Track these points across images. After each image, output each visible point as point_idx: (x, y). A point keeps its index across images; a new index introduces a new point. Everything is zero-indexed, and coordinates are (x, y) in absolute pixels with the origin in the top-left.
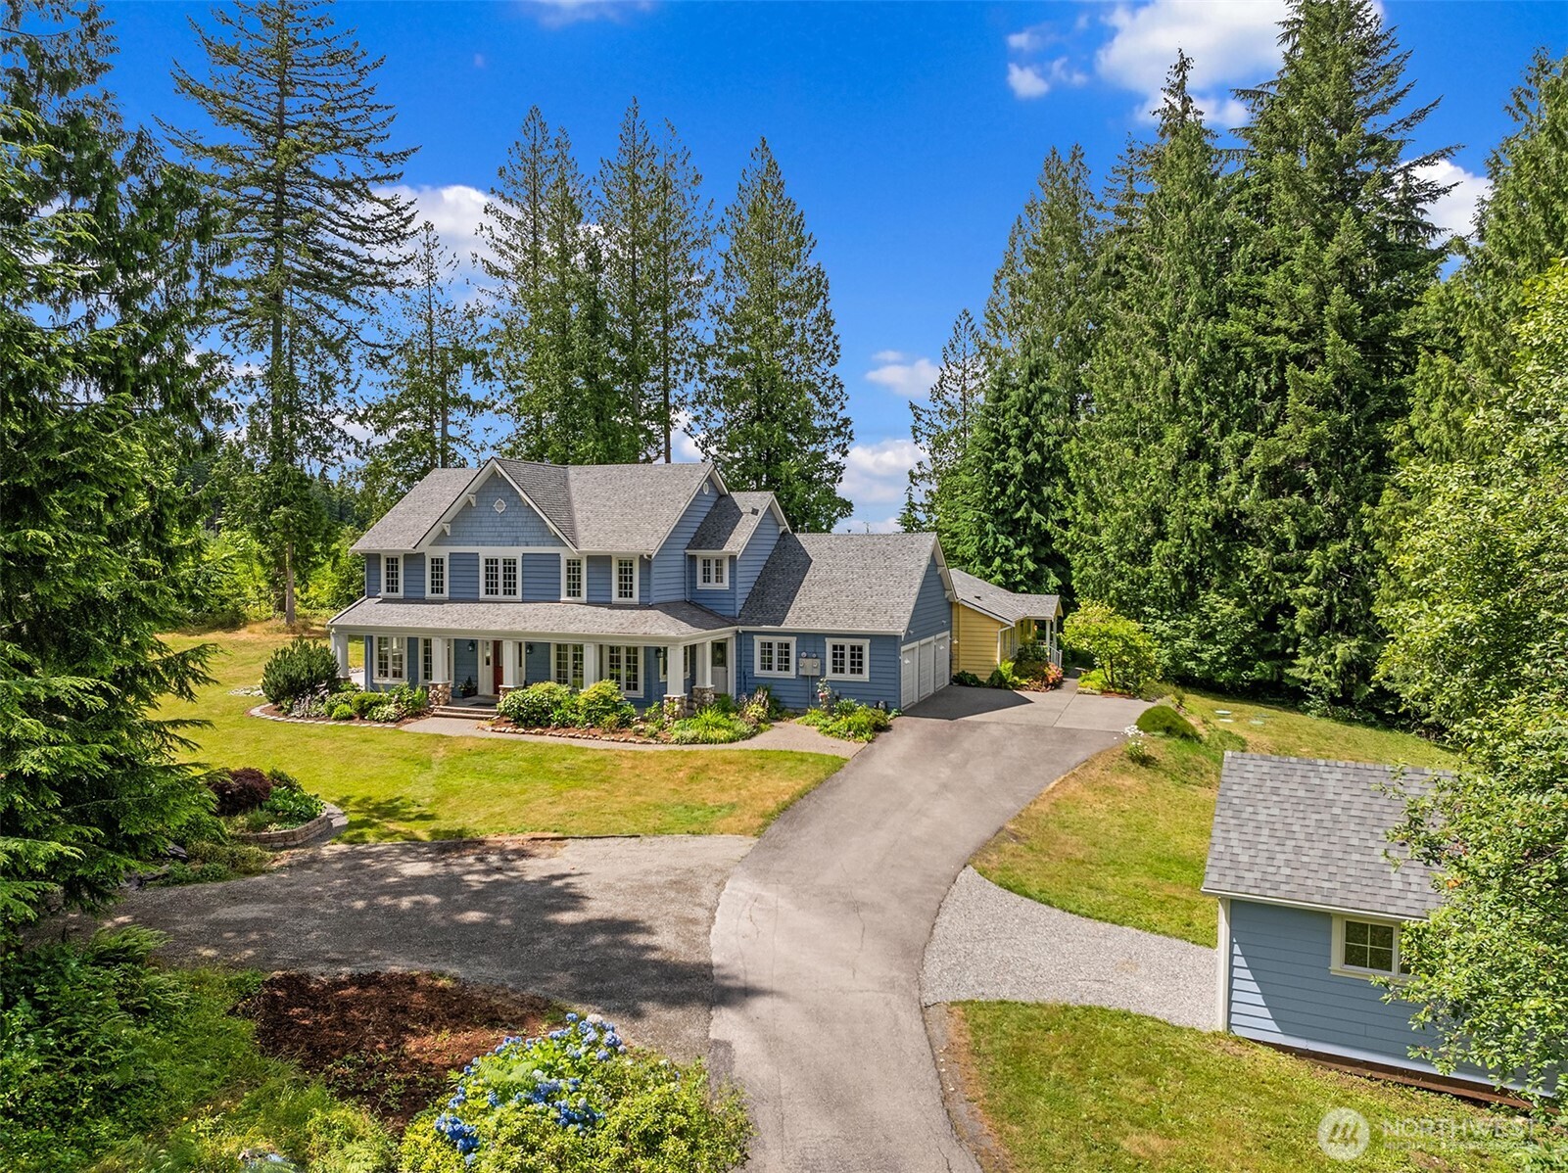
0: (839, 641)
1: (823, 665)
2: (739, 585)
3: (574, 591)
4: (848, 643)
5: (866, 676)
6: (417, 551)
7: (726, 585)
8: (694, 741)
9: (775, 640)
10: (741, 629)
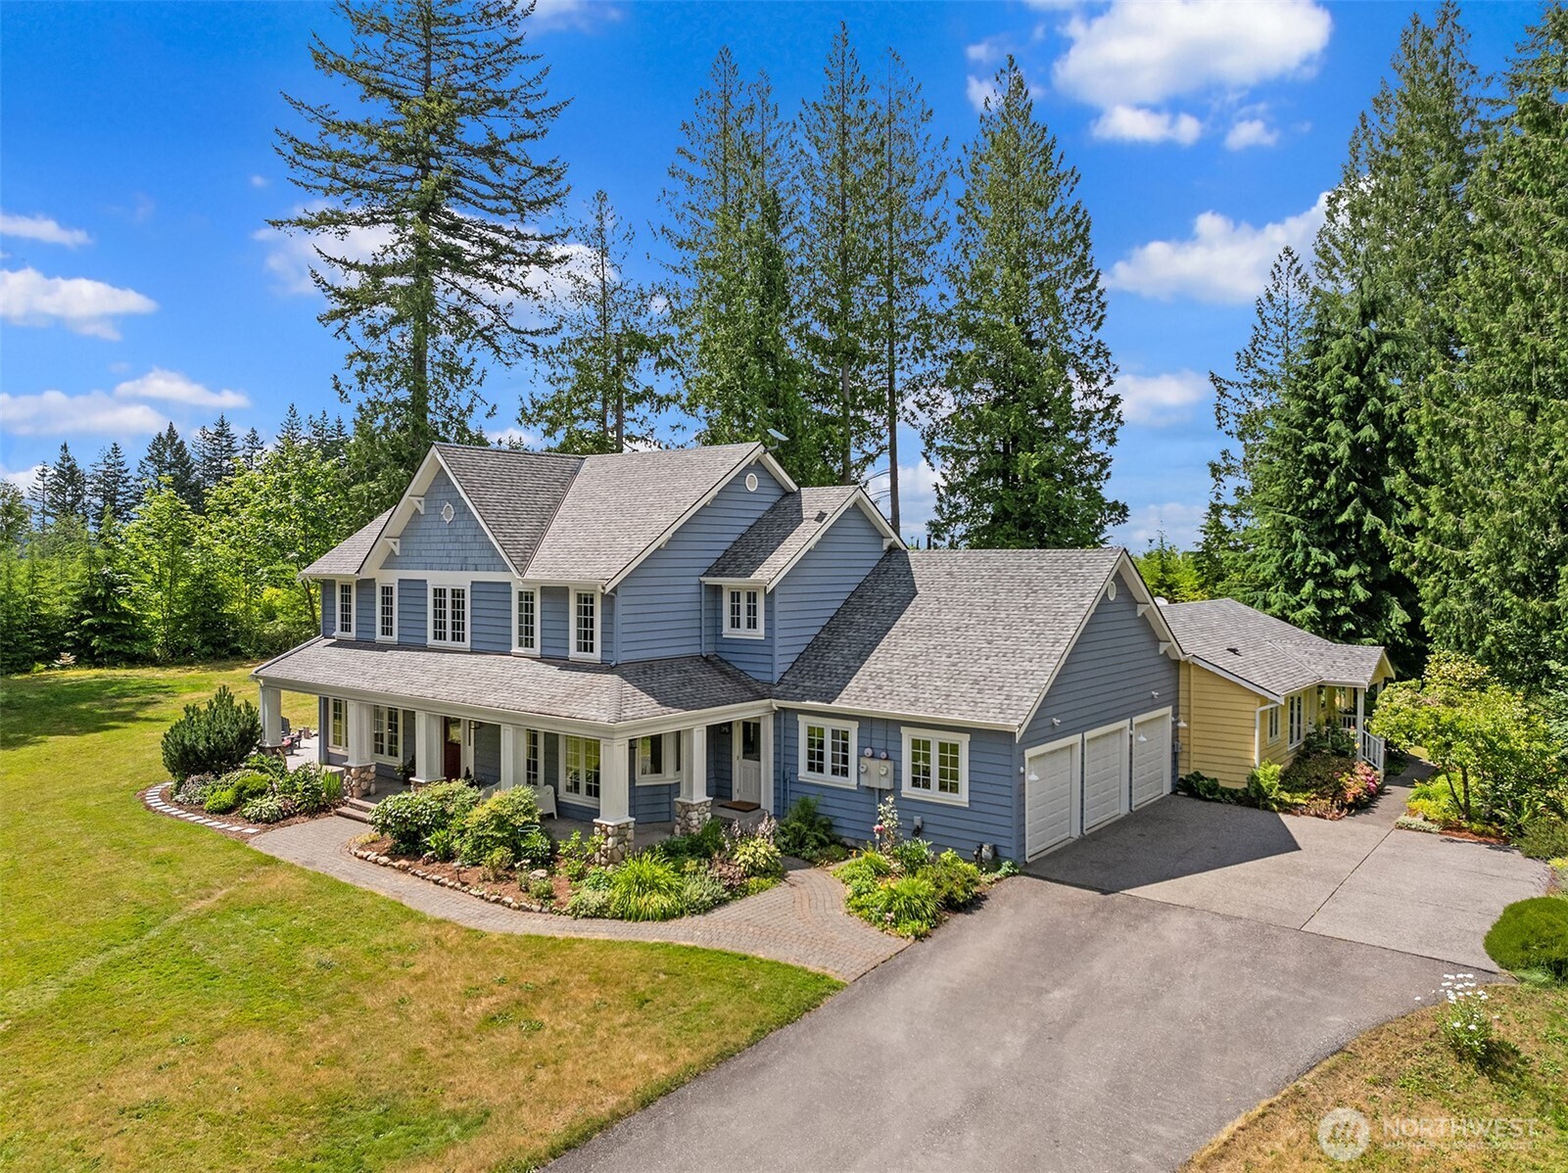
0: (923, 734)
1: (897, 771)
2: (778, 634)
3: (527, 642)
4: (935, 738)
5: (962, 798)
7: (760, 633)
8: (600, 913)
9: (829, 725)
10: (776, 704)
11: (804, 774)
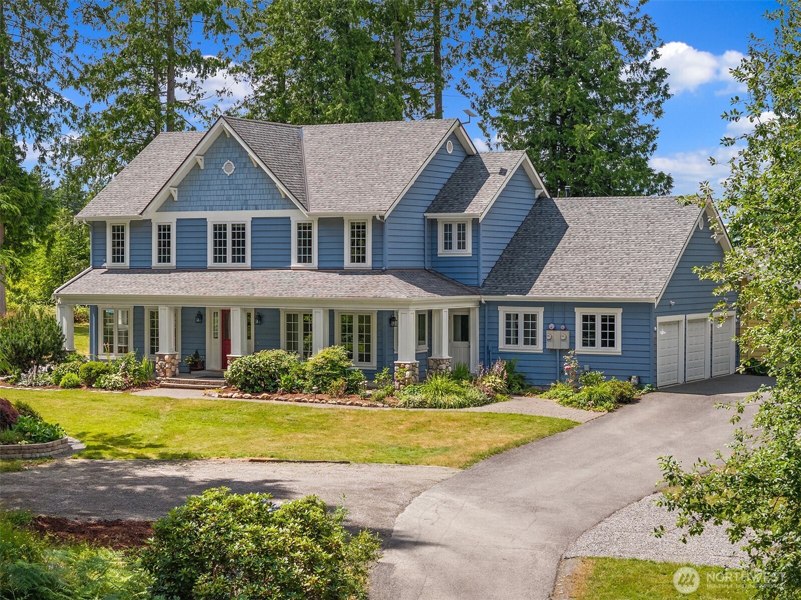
0: (589, 311)
1: (572, 337)
2: (482, 252)
3: (305, 257)
4: (598, 313)
5: (617, 349)
6: (145, 217)
7: (468, 251)
9: (522, 311)
10: (484, 299)
11: (502, 346)
